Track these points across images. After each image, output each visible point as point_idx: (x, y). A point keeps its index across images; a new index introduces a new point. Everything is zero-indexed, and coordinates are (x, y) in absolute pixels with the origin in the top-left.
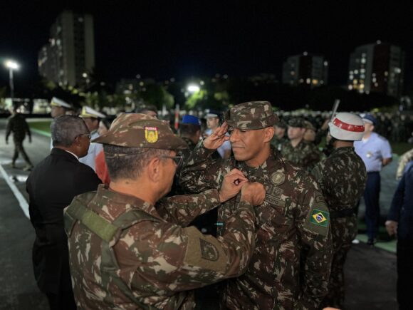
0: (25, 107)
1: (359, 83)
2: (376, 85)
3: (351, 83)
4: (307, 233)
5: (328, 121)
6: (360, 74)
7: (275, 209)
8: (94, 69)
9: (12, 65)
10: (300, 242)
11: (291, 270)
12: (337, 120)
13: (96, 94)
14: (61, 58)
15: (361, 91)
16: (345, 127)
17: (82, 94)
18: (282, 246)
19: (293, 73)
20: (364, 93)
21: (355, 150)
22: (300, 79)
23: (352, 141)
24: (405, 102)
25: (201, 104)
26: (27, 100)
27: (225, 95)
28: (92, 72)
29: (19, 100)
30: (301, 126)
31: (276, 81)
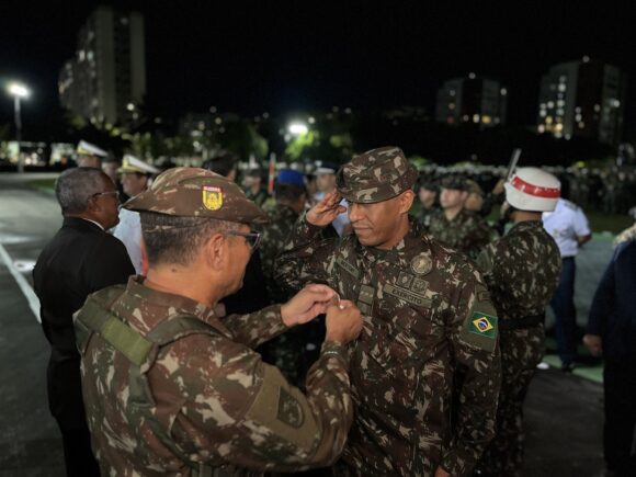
0: (39, 155)
1: (554, 123)
2: (582, 125)
3: (543, 121)
4: (464, 348)
5: (502, 181)
6: (556, 108)
7: (417, 311)
8: (145, 97)
9: (19, 91)
10: (453, 361)
11: (439, 403)
12: (517, 179)
13: (148, 136)
14: (95, 81)
15: (558, 135)
16: (530, 190)
17: (126, 137)
18: (426, 367)
19: (452, 106)
20: (563, 138)
21: (545, 226)
22: (462, 115)
23: (540, 213)
24: (625, 153)
25: (309, 153)
26: (41, 145)
27: (348, 140)
28: (141, 101)
29: (29, 144)
30: (460, 188)
31: (426, 119)
